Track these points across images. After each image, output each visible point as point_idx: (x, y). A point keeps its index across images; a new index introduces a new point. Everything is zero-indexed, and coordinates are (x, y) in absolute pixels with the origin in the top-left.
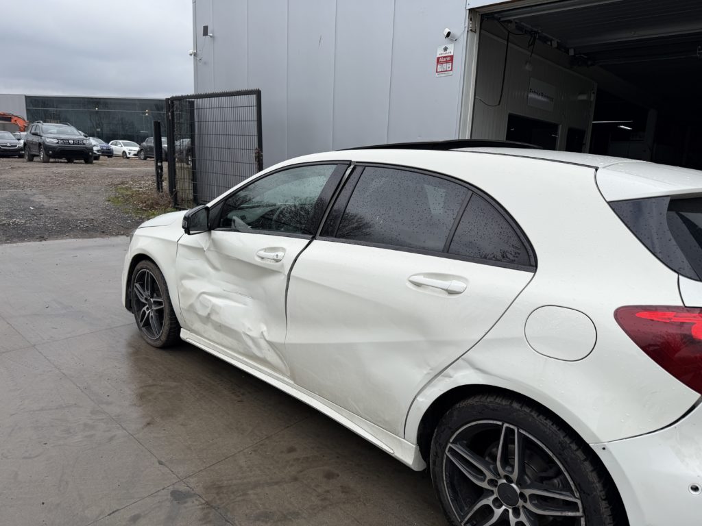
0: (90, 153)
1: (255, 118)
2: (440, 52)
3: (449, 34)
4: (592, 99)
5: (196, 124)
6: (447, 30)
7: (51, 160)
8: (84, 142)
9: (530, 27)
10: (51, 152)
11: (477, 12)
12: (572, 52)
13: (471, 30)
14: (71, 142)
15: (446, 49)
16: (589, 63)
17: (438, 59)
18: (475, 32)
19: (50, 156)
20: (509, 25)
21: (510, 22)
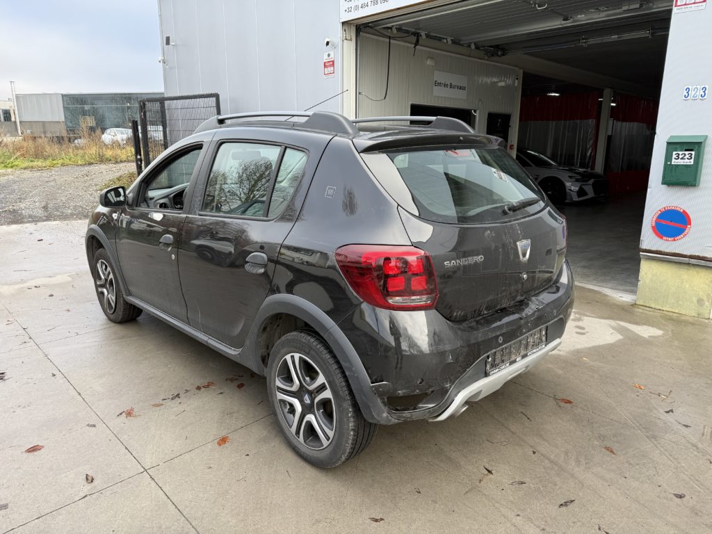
2: (325, 58)
3: (328, 43)
4: (516, 84)
6: (327, 40)
9: (414, 30)
11: (350, 23)
13: (346, 39)
15: (329, 55)
16: (499, 53)
17: (325, 63)
18: (351, 40)
20: (390, 30)
21: (390, 28)
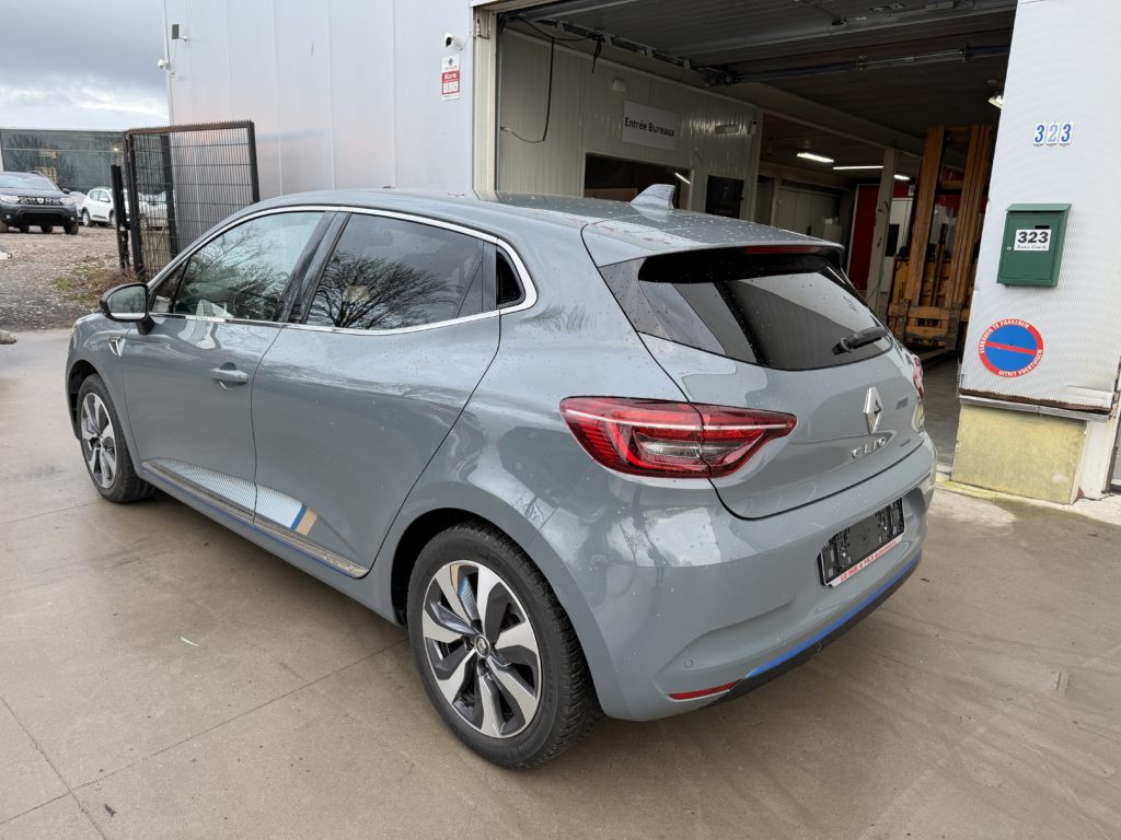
0: (73, 219)
1: (248, 161)
2: (445, 67)
3: (449, 41)
4: (753, 132)
5: (174, 169)
6: (448, 35)
7: (11, 228)
8: (62, 200)
10: (8, 217)
11: (489, 11)
12: (687, 65)
13: (480, 36)
14: (41, 200)
15: (451, 62)
17: (444, 75)
18: (488, 38)
19: (9, 223)
